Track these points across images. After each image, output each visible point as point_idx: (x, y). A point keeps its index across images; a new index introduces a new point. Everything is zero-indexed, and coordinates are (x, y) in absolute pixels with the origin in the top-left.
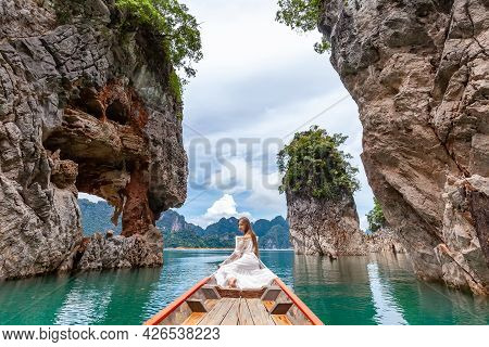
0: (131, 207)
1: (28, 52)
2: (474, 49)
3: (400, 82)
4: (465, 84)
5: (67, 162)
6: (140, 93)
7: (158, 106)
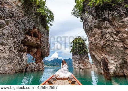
0: (37, 57)
1: (19, 23)
2: (107, 32)
3: (96, 35)
4: (106, 38)
5: (25, 47)
6: (40, 30)
7: (44, 33)
